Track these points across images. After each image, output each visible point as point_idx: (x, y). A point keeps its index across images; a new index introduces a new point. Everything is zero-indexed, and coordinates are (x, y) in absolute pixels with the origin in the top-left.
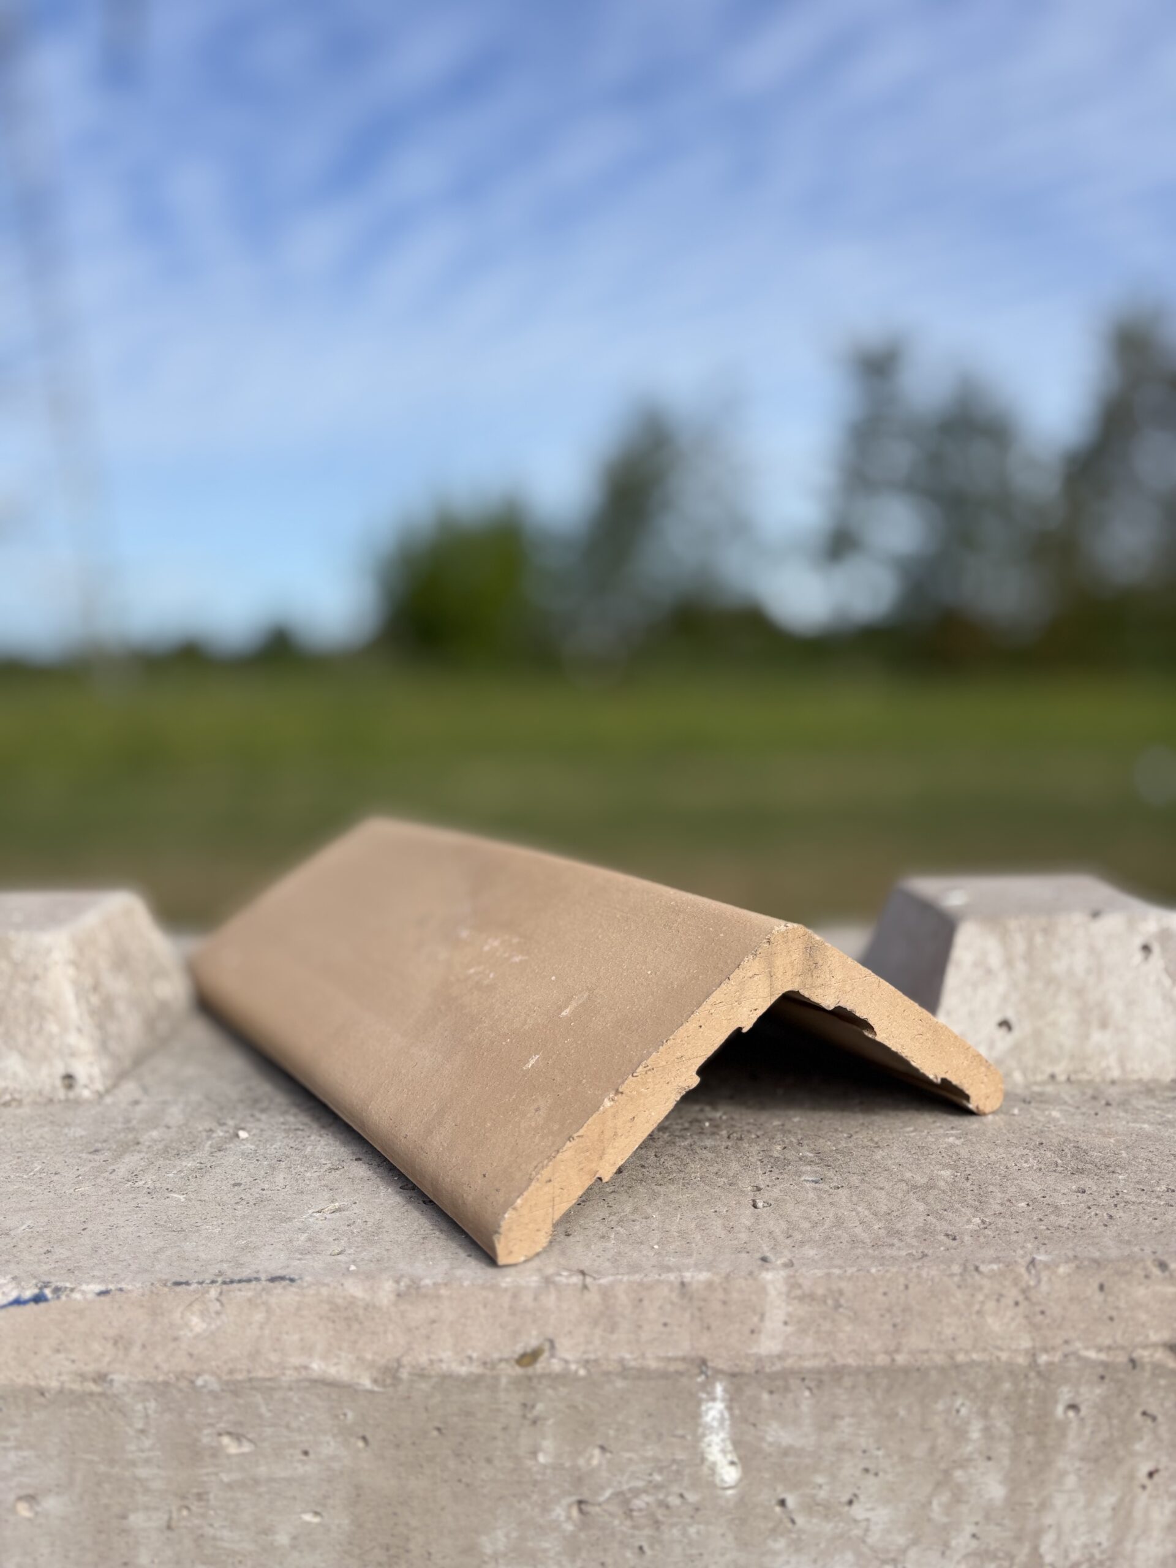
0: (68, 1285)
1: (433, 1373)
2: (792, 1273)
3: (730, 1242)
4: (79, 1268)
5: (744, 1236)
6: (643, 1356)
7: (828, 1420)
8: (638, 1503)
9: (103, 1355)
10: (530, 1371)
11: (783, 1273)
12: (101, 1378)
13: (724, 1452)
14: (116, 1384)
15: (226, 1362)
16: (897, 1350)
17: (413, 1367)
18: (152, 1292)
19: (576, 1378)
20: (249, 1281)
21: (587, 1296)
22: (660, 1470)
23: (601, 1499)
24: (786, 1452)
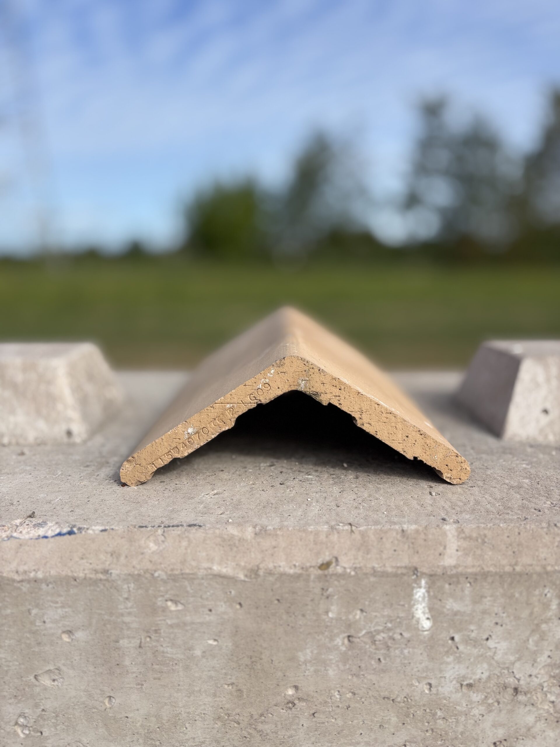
0: (85, 526)
1: (276, 572)
2: (459, 526)
3: (423, 511)
4: (90, 519)
5: (430, 508)
6: (384, 566)
7: (478, 599)
8: (379, 637)
9: (106, 561)
10: (326, 572)
11: (455, 526)
12: (106, 572)
13: (424, 613)
14: (113, 575)
15: (169, 565)
16: (516, 564)
17: (266, 569)
18: (128, 531)
19: (350, 576)
20: (178, 526)
21: (354, 536)
22: (391, 622)
23: (360, 635)
24: (456, 614)
